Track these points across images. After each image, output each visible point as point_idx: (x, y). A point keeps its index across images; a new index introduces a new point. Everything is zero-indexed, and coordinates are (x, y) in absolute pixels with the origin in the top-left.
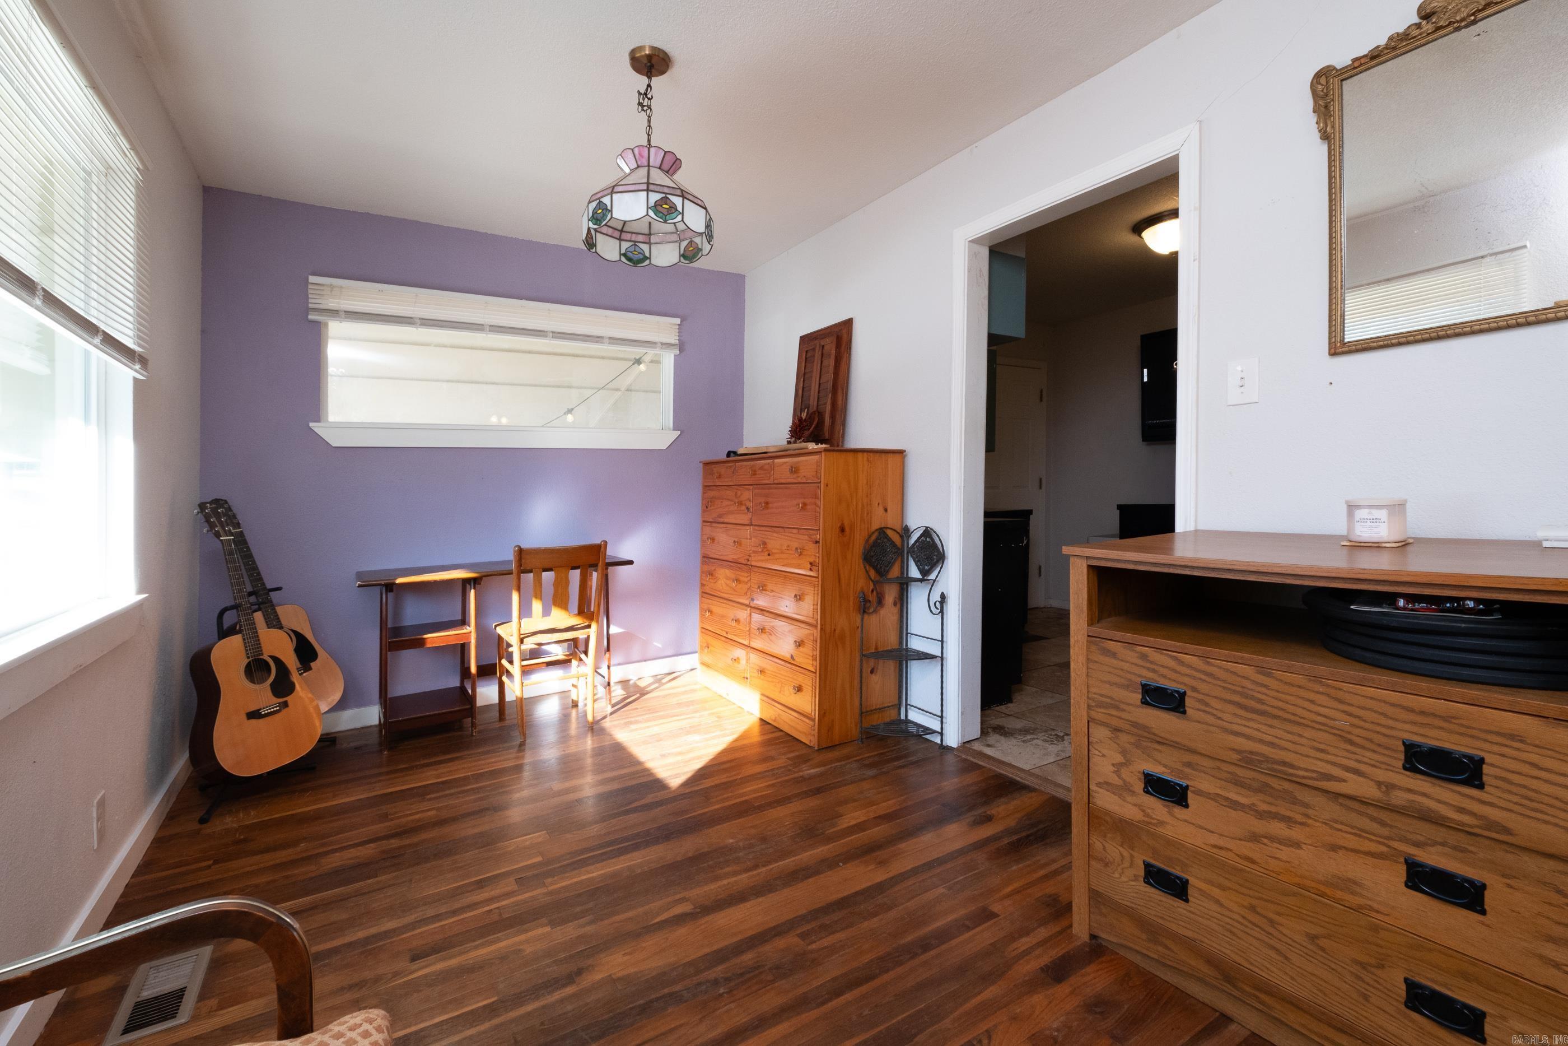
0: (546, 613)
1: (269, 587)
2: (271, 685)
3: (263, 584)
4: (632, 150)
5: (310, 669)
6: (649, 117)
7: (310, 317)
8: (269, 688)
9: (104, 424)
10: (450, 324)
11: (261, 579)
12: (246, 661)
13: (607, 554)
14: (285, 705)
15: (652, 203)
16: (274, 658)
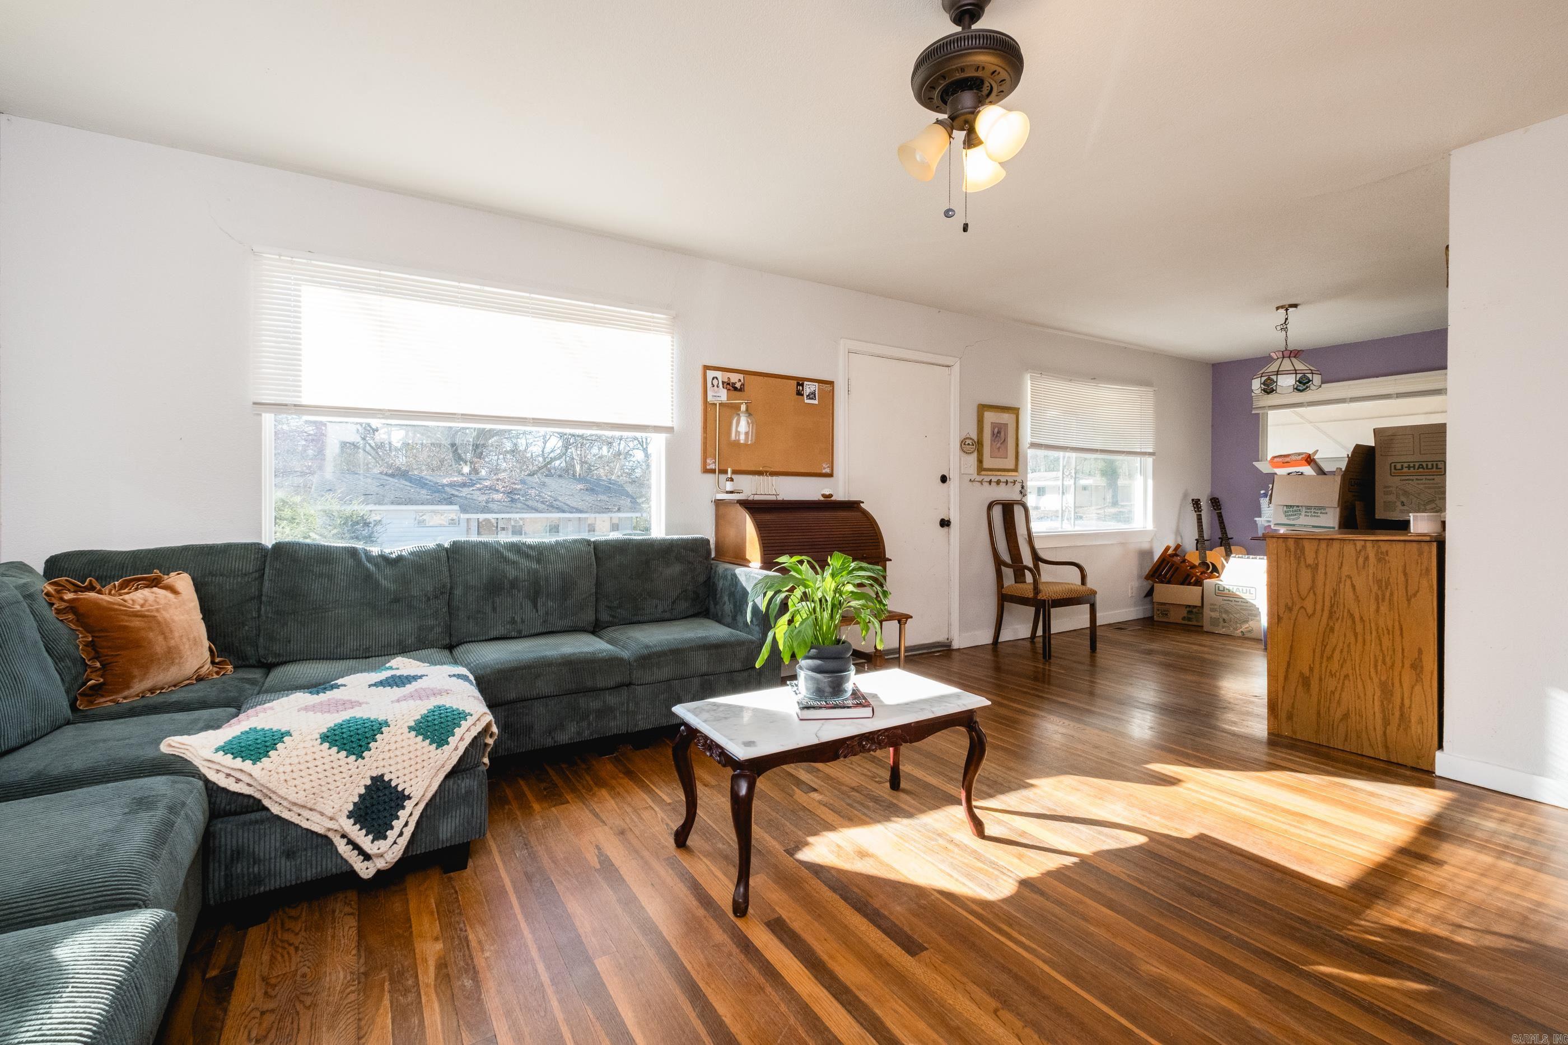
3: (1227, 535)
6: (1286, 333)
7: (1253, 412)
9: (1145, 475)
12: (1199, 562)
15: (1262, 382)
16: (1212, 564)
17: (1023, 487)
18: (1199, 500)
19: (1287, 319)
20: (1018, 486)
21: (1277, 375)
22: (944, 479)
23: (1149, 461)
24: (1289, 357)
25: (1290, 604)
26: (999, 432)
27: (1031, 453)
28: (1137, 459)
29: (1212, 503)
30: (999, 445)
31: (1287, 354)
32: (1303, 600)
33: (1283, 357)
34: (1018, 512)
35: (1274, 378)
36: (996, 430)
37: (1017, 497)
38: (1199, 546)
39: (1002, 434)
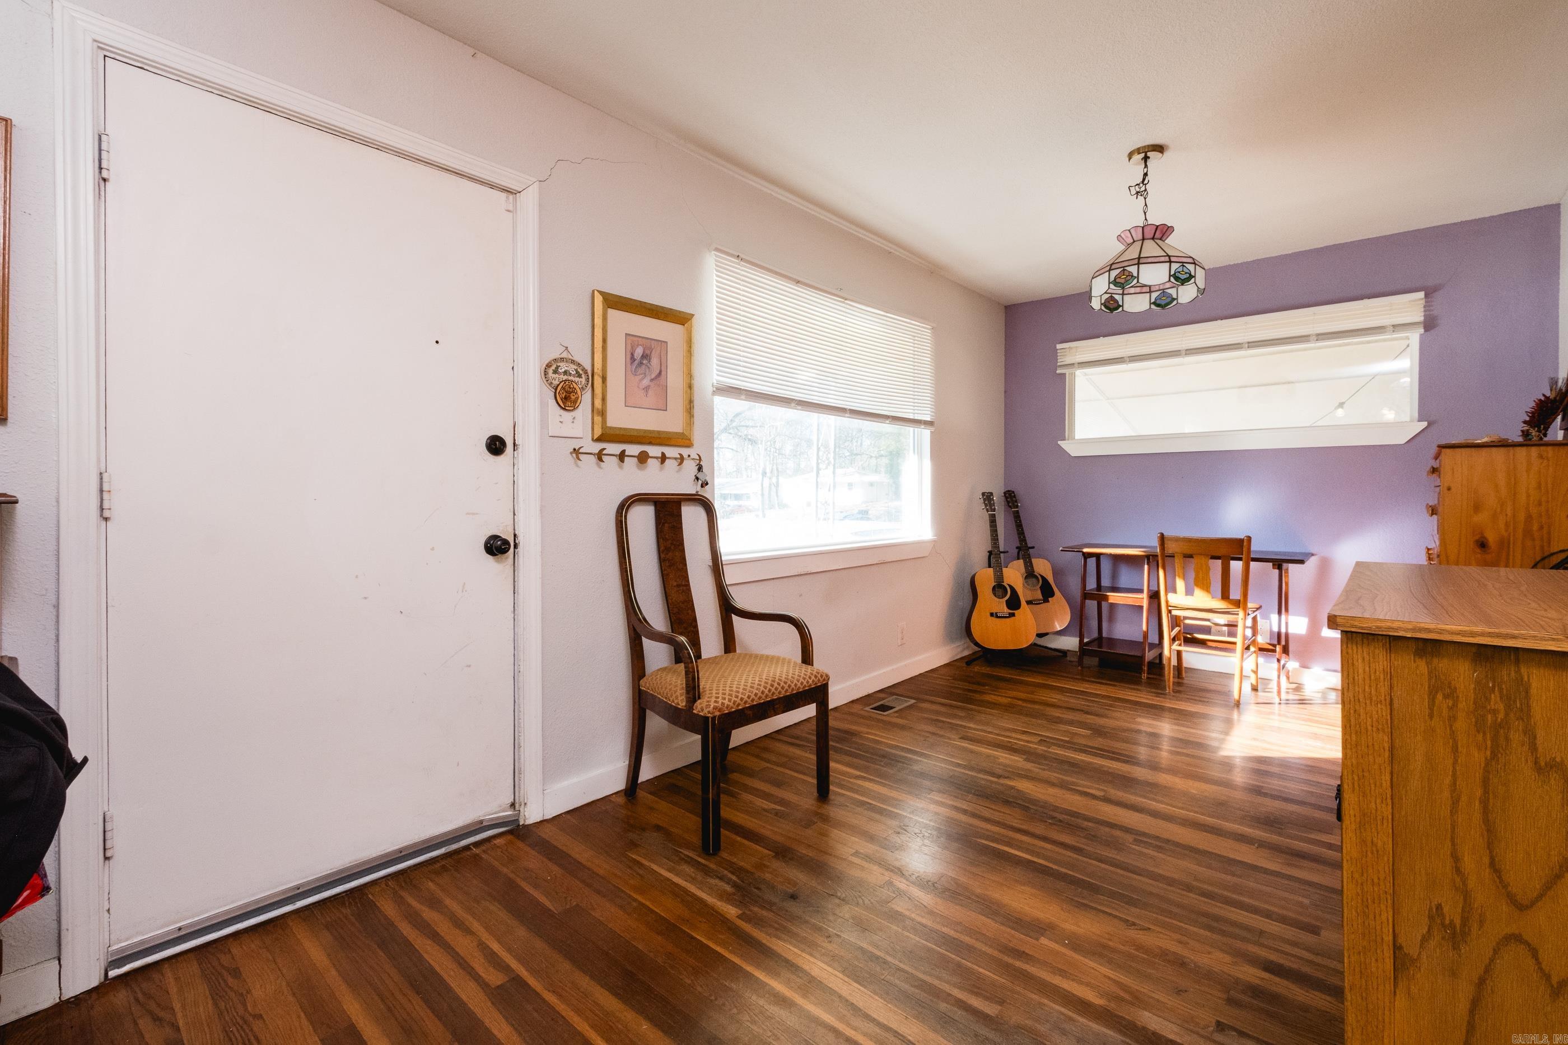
0: (1189, 592)
1: (1029, 546)
2: (1006, 601)
3: (1026, 543)
4: (1129, 230)
5: (1048, 601)
6: (1145, 198)
7: (1058, 372)
8: (1005, 603)
9: (920, 455)
10: (1160, 355)
11: (1025, 540)
12: (994, 584)
13: (1252, 549)
14: (1013, 615)
15: (1112, 279)
16: (1010, 586)
17: (700, 468)
18: (991, 494)
19: (1146, 175)
20: (690, 467)
21: (1138, 264)
22: (496, 446)
23: (926, 433)
24: (1153, 239)
25: (1452, 912)
26: (645, 356)
27: (724, 408)
28: (910, 430)
29: (1006, 498)
30: (646, 382)
31: (1149, 233)
32: (1521, 907)
33: (1143, 239)
34: (692, 517)
35: (1133, 269)
36: (639, 352)
37: (689, 488)
38: (993, 560)
39: (655, 361)
